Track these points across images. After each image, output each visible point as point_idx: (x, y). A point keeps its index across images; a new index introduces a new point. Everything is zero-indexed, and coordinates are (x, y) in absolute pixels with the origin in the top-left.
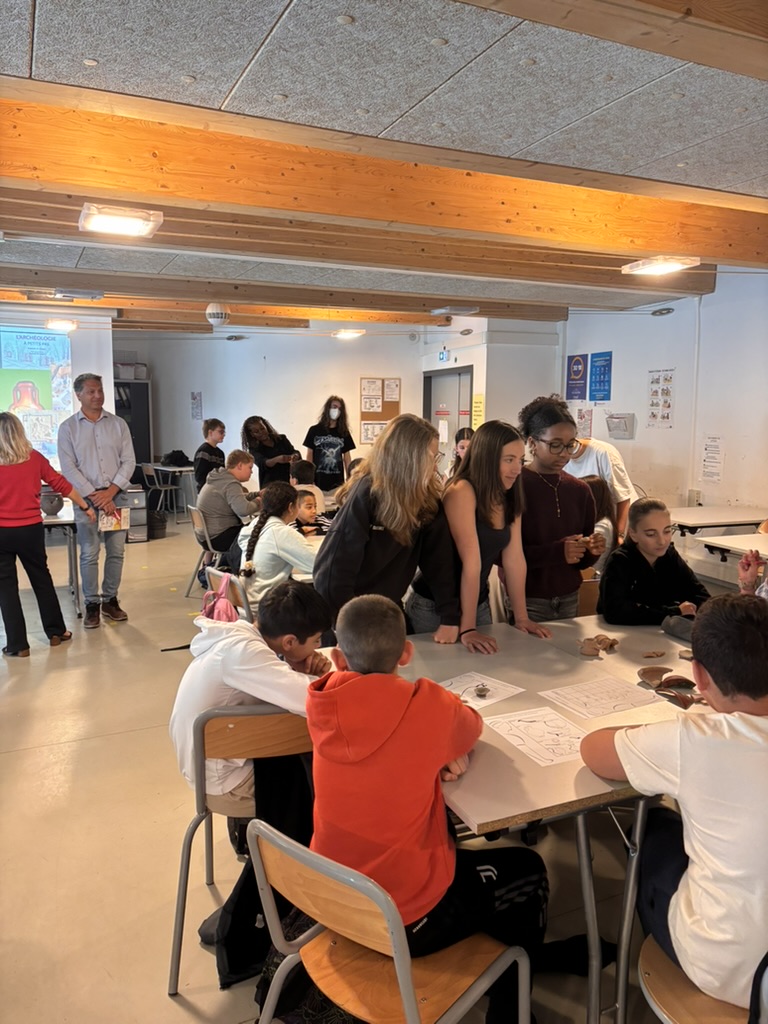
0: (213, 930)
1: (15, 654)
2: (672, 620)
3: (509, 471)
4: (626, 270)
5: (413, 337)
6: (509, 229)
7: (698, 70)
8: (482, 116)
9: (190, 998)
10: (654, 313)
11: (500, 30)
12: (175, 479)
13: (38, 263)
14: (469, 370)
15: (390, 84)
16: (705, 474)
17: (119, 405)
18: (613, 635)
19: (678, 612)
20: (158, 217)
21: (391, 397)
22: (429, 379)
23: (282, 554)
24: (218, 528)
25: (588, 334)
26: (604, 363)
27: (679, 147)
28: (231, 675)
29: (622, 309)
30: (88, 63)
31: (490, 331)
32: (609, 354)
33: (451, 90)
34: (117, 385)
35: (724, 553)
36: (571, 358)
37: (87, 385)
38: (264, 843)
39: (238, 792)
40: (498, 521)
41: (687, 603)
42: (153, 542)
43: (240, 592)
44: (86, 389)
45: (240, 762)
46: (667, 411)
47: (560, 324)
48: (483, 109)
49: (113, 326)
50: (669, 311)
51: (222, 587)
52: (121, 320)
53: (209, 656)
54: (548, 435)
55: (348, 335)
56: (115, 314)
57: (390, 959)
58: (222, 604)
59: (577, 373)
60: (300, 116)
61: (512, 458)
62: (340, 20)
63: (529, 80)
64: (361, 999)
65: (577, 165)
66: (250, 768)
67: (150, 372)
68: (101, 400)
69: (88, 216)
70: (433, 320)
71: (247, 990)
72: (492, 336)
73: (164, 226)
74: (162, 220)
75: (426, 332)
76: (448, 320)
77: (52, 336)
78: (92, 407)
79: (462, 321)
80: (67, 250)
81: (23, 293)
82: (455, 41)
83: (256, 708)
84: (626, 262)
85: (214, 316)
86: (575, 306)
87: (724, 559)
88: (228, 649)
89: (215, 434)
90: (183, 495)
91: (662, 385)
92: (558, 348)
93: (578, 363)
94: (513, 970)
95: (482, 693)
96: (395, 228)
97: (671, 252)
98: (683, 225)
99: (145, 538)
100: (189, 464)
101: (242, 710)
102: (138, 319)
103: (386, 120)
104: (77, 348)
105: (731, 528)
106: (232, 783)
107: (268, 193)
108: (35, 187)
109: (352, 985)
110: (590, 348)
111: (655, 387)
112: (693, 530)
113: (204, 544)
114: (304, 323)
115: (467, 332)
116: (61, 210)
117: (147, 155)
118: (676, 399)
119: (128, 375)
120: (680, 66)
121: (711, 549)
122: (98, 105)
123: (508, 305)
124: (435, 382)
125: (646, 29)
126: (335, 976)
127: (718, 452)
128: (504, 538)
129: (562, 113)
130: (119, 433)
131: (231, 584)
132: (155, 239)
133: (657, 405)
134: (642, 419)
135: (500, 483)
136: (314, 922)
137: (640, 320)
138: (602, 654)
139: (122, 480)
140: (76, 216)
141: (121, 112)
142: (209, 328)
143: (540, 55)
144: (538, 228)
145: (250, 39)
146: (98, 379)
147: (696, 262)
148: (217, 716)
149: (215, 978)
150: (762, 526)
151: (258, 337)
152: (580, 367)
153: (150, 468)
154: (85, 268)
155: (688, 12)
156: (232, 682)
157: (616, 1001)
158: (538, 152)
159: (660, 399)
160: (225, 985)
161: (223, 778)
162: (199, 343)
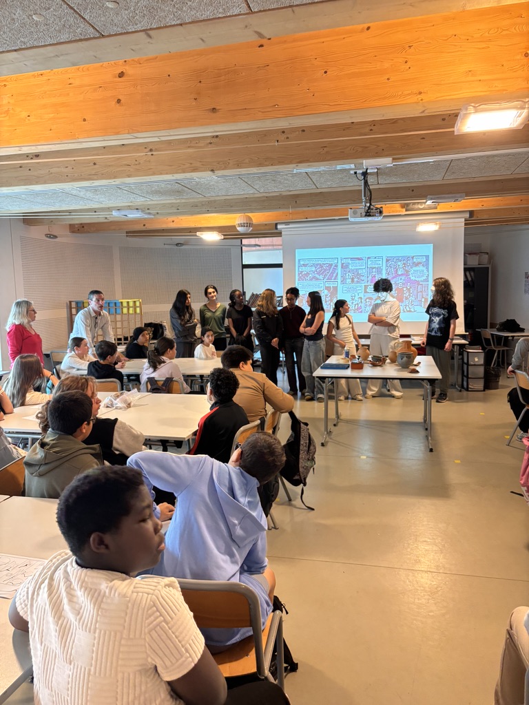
12: (507, 342)
42: (489, 392)
49: (466, 224)
52: (472, 219)
56: (467, 215)
69: (465, 117)
81: (401, 206)
99: (482, 388)
100: (520, 330)
102: (484, 216)
153: (487, 333)
154: (450, 179)
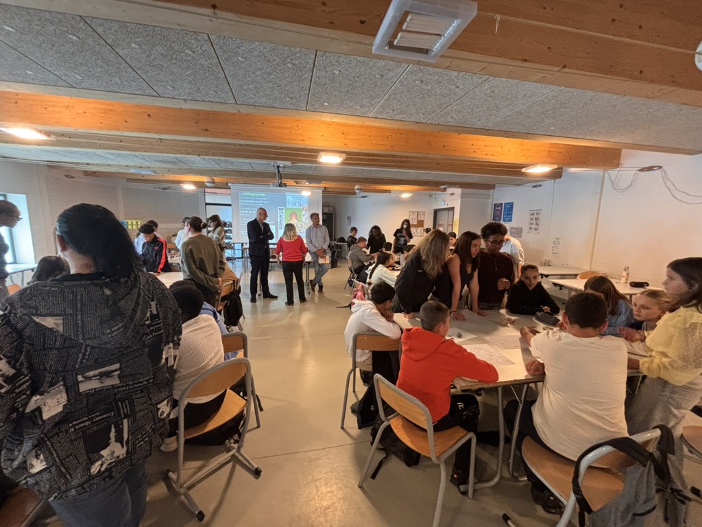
0: (356, 408)
1: (289, 305)
2: (539, 314)
3: (474, 251)
4: (523, 170)
5: (430, 196)
6: (475, 155)
7: (565, 89)
8: (469, 113)
9: (348, 430)
10: (533, 187)
11: (480, 81)
12: (341, 247)
13: (301, 172)
14: (453, 209)
15: (433, 104)
16: (553, 253)
17: (323, 220)
18: (513, 318)
19: (542, 311)
20: (344, 156)
21: (421, 218)
22: (436, 212)
23: (384, 278)
24: (357, 265)
25: (503, 195)
26: (510, 207)
27: (553, 121)
28: (365, 320)
29: (518, 185)
30: (326, 104)
31: (462, 194)
32: (512, 203)
33: (458, 104)
34: (323, 214)
35: (561, 287)
36: (495, 205)
37: (314, 216)
38: (380, 382)
39: (366, 361)
40: (469, 270)
41: (546, 307)
42: (333, 269)
43: (366, 290)
44: (314, 217)
45: (367, 351)
46: (537, 227)
47: (491, 191)
48: (469, 110)
49: (323, 193)
50: (540, 186)
51: (360, 288)
52: (325, 191)
53: (357, 313)
54: (491, 238)
55: (406, 196)
56: (323, 189)
57: (426, 431)
58: (359, 293)
59: (498, 210)
60: (398, 117)
61: (476, 245)
62: (417, 82)
63: (490, 99)
64: (412, 442)
65: (507, 130)
66: (371, 353)
67: (334, 209)
68: (319, 221)
69: (321, 156)
70: (439, 190)
71: (368, 431)
72: (463, 196)
73: (346, 159)
74: (345, 157)
75: (436, 194)
76: (445, 189)
77: (302, 197)
78: (316, 224)
79: (450, 190)
80: (310, 167)
81: (294, 182)
82: (461, 87)
83: (372, 333)
84: (524, 167)
85: (358, 189)
86: (498, 184)
87: (561, 289)
88: (364, 311)
89: (353, 232)
90: (343, 254)
91: (535, 216)
92: (490, 201)
93: (498, 206)
94: (470, 440)
95: (460, 336)
96: (429, 156)
97: (544, 163)
98: (549, 151)
100: (345, 242)
101: (368, 333)
102: (331, 190)
103: (430, 117)
104: (311, 202)
105: (563, 276)
106: (364, 358)
107: (382, 145)
108: (303, 147)
109: (409, 436)
110: (504, 201)
111: (532, 217)
112: (547, 276)
113: (351, 271)
114: (389, 191)
115: (453, 194)
116: (311, 154)
117: (341, 134)
118: (541, 222)
119: (327, 210)
120: (557, 88)
121: (555, 284)
122: (327, 118)
123: (470, 184)
124: (438, 213)
125: (544, 75)
126: (403, 432)
127: (559, 244)
128: (471, 276)
129: (502, 110)
130: (324, 231)
131: (363, 287)
132: (343, 163)
133: (532, 224)
134: (525, 229)
135: (470, 255)
136: (396, 411)
137: (527, 190)
138: (509, 325)
139: (326, 247)
140: (316, 157)
141: (334, 120)
142: (355, 194)
143: (496, 89)
144: (487, 154)
145: (383, 91)
146: (318, 215)
147: (556, 166)
148: (361, 334)
149: (356, 425)
150: (579, 276)
151: (373, 197)
152: (499, 208)
153: (333, 243)
154: (316, 173)
155: (565, 67)
156: (364, 322)
157: (509, 459)
158: (491, 126)
159: (534, 222)
160: (360, 428)
161: (361, 356)
162: (352, 199)
